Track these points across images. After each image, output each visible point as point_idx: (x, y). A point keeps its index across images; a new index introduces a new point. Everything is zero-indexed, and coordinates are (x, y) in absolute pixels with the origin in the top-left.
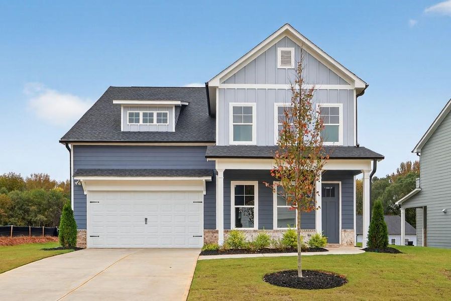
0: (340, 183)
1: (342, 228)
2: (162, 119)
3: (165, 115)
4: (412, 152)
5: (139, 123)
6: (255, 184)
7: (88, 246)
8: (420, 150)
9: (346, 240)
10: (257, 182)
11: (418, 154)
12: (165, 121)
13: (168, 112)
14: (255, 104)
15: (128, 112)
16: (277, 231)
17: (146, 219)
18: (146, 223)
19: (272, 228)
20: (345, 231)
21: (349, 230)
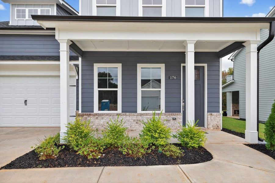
0: (206, 65)
1: (208, 112)
3: (48, 11)
4: (229, 59)
5: (25, 18)
6: (119, 66)
8: (234, 58)
9: (212, 124)
10: (121, 64)
11: (232, 60)
13: (50, 9)
15: (16, 9)
16: (141, 115)
17: (26, 101)
19: (136, 112)
20: (211, 114)
21: (215, 114)
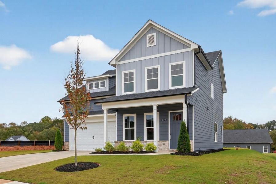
2: (103, 85)
3: (104, 82)
5: (93, 88)
6: (135, 115)
7: (70, 149)
10: (136, 114)
12: (104, 86)
13: (105, 81)
14: (135, 70)
15: (89, 83)
17: (93, 136)
18: (93, 138)
